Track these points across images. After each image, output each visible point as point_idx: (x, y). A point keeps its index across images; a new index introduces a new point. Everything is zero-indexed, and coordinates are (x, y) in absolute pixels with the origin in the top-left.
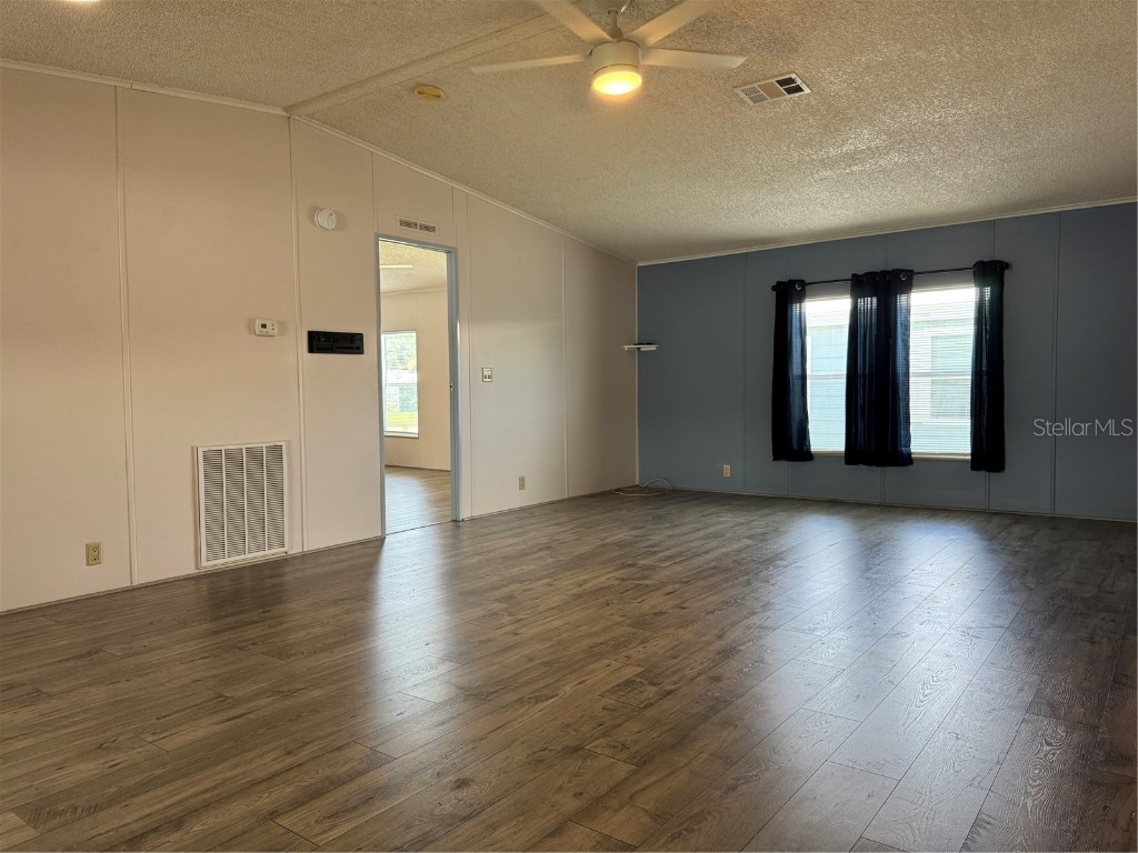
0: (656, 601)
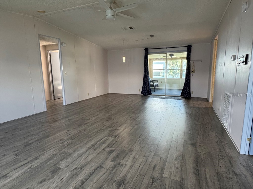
0: (108, 124)
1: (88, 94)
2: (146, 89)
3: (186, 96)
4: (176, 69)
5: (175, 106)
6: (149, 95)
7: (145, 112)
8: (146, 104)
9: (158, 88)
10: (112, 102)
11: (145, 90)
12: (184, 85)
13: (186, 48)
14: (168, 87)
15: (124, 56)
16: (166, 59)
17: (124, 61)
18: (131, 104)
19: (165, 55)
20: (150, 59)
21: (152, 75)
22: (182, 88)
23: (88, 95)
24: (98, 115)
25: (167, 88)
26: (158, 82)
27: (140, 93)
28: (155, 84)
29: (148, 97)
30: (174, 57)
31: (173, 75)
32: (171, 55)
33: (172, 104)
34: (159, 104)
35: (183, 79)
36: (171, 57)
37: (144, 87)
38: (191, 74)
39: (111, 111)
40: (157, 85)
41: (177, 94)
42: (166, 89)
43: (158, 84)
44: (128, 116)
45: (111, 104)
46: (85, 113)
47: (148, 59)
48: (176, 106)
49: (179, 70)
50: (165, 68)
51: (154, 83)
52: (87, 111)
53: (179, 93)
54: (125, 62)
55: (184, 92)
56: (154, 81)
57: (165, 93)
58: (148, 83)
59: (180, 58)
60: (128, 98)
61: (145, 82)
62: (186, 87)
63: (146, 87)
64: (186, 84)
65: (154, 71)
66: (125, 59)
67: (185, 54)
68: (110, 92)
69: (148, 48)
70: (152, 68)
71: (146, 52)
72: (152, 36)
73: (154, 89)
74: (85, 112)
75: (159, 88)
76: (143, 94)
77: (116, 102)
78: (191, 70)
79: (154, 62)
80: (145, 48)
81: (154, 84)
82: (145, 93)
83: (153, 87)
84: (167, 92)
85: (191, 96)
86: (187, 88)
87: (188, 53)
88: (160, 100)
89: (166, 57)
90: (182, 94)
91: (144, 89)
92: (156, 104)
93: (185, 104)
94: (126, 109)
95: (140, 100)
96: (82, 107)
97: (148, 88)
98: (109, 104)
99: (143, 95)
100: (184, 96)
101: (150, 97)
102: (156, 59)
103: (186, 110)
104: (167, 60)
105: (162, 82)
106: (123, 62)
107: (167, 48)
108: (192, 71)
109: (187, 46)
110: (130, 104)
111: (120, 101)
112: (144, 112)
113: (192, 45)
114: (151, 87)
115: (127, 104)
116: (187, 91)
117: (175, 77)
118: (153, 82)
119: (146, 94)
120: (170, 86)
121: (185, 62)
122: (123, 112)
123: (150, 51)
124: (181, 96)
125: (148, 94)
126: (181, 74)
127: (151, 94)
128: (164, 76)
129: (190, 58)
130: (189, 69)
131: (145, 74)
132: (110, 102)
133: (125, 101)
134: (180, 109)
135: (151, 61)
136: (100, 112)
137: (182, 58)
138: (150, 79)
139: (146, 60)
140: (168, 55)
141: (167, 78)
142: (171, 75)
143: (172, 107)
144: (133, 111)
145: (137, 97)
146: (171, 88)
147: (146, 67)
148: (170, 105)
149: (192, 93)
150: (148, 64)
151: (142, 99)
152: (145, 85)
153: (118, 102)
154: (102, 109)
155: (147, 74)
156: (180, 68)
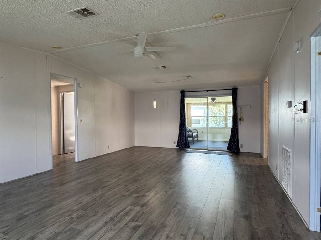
0: (132, 188)
1: (108, 146)
2: (183, 141)
3: (234, 150)
4: (219, 116)
5: (220, 164)
6: (187, 149)
7: (182, 171)
9: (198, 139)
10: (139, 158)
11: (182, 143)
12: (231, 136)
15: (155, 100)
17: (155, 106)
18: (163, 161)
19: (205, 99)
20: (187, 104)
21: (190, 123)
22: (228, 140)
23: (108, 148)
24: (120, 175)
25: (209, 139)
26: (197, 132)
27: (175, 146)
29: (186, 151)
30: (216, 101)
31: (216, 123)
32: (213, 99)
33: (216, 161)
34: (200, 161)
35: (229, 128)
36: (213, 102)
37: (181, 138)
38: (239, 122)
39: (137, 170)
40: (197, 136)
43: (198, 134)
44: (160, 177)
45: (138, 160)
46: (103, 173)
47: (185, 103)
48: (221, 163)
49: (224, 118)
50: (206, 115)
51: (192, 134)
52: (106, 171)
53: (225, 147)
54: (156, 107)
55: (231, 146)
56: (193, 131)
57: (207, 146)
58: (185, 133)
59: (224, 102)
60: (160, 152)
61: (181, 131)
62: (233, 138)
63: (183, 138)
64: (233, 135)
65: (192, 118)
67: (230, 99)
68: (136, 145)
69: (185, 91)
70: (190, 114)
71: (182, 95)
72: (189, 76)
73: (193, 140)
74: (103, 171)
76: (178, 148)
77: (144, 158)
78: (239, 117)
79: (192, 107)
80: (181, 91)
82: (181, 145)
83: (192, 139)
84: (210, 145)
85: (240, 150)
86: (234, 140)
87: (234, 97)
88: (201, 156)
89: (207, 102)
90: (229, 148)
91: (180, 141)
92: (195, 160)
93: (232, 160)
95: (176, 155)
96: (100, 164)
97: (185, 139)
99: (180, 148)
100: (232, 150)
101: (188, 151)
102: (195, 104)
103: (235, 169)
104: (208, 105)
105: (202, 132)
106: (154, 107)
107: (208, 91)
108: (240, 119)
109: (232, 88)
110: (161, 161)
111: (149, 157)
113: (239, 87)
114: (189, 139)
115: (158, 161)
116: (234, 143)
117: (219, 126)
118: (191, 132)
119: (182, 147)
120: (214, 138)
121: (230, 107)
122: (154, 172)
123: (186, 94)
125: (185, 148)
126: (226, 122)
127: (189, 147)
128: (205, 124)
129: (236, 102)
130: (236, 117)
131: (182, 122)
132: (137, 158)
133: (156, 157)
134: (227, 168)
135: (189, 106)
136: (123, 172)
137: (227, 102)
138: (188, 128)
139: (182, 105)
140: (209, 99)
141: (208, 127)
142: (213, 123)
143: (216, 165)
144: (166, 170)
145: (171, 151)
146: (215, 140)
147: (182, 113)
148: (214, 162)
149: (242, 147)
150: (185, 110)
151: (178, 154)
152: (182, 136)
153: (147, 157)
154: (126, 168)
155: (184, 122)
156: (224, 115)
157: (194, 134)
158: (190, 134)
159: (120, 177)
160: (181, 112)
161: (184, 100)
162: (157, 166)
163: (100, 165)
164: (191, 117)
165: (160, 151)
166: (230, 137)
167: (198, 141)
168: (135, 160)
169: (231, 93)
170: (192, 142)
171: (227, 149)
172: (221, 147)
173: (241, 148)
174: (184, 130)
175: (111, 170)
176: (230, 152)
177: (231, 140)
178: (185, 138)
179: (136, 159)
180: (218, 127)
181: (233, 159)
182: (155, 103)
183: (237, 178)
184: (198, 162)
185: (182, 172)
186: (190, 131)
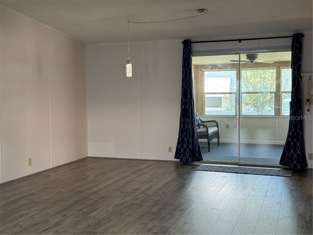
1: (30, 160)
2: (188, 146)
3: (295, 166)
4: (263, 93)
5: (266, 196)
6: (196, 163)
7: (187, 212)
8: (189, 189)
9: (218, 141)
10: (96, 184)
11: (185, 150)
12: (289, 135)
13: (289, 42)
14: (244, 140)
15: (128, 62)
16: (238, 67)
17: (129, 74)
18: (147, 189)
19: (236, 57)
20: (197, 66)
21: (203, 109)
22: (284, 142)
23: (30, 164)
24: (57, 225)
25: (242, 141)
26: (218, 127)
27: (171, 156)
28: (211, 130)
29: (195, 168)
30: (258, 60)
31: (256, 107)
32: (252, 57)
33: (257, 190)
34: (223, 189)
36: (252, 62)
37: (183, 139)
38: (306, 107)
39: (93, 211)
40: (217, 135)
41: (269, 160)
42: (239, 144)
43: (218, 130)
44: (143, 226)
45: (95, 189)
46: (20, 219)
47: (191, 67)
48: (268, 194)
49: (273, 95)
50: (235, 89)
51: (207, 130)
52: (27, 214)
53: (276, 157)
54: (131, 76)
55: (288, 155)
56: (207, 124)
57: (237, 156)
58: (193, 130)
59: (275, 63)
60: (140, 170)
61: (184, 126)
62: (292, 140)
63: (188, 140)
64: (293, 133)
66: (131, 69)
67: (287, 56)
68: (90, 155)
69: (193, 40)
70: (203, 89)
71: (186, 50)
72: (202, 10)
73: (209, 143)
74: (21, 216)
75: (221, 140)
76: (179, 160)
77: (108, 183)
78: (306, 96)
79: (206, 73)
80: (185, 41)
81: (207, 132)
82: (184, 156)
83: (206, 140)
84: (243, 154)
85: (306, 165)
86: (295, 144)
87: (295, 52)
88: (226, 177)
89: (238, 62)
90: (284, 161)
91: (182, 146)
92: (215, 188)
93: (292, 188)
94: (137, 204)
95: (173, 176)
96: (12, 199)
97: (193, 142)
98: (89, 191)
99: (181, 161)
100: (290, 166)
101: (199, 168)
102: (214, 67)
103: (297, 209)
104: (241, 69)
105: (227, 126)
106: (128, 76)
107: (240, 41)
108: (308, 100)
109: (291, 34)
110: (144, 191)
111: (117, 181)
112: (185, 214)
113: (306, 33)
114: (200, 140)
115: (137, 189)
116: (295, 151)
117: (262, 111)
118: (205, 126)
119: (187, 159)
120: (251, 136)
121: (287, 74)
122: (129, 215)
123: (195, 47)
124: (280, 164)
125: (192, 160)
126: (277, 107)
127: (200, 159)
128: (234, 108)
129: (300, 64)
130: (300, 96)
131: (185, 107)
132: (92, 184)
133: (133, 181)
134: (281, 204)
135: (200, 72)
136: (64, 216)
137: (280, 62)
138: (198, 118)
139: (186, 71)
140: (244, 57)
141: (240, 114)
142: (250, 106)
143: (259, 198)
144: (155, 210)
145: (164, 166)
146: (253, 141)
147: (186, 89)
148: (254, 192)
149: (311, 159)
150: (192, 80)
151: (177, 175)
152: (186, 136)
153: (114, 182)
154: (70, 207)
155: (189, 107)
156: (274, 90)
157: (212, 130)
158: (202, 129)
159: (58, 228)
160: (183, 86)
161: (191, 60)
162: (136, 202)
163: (13, 202)
164: (203, 94)
165: (140, 168)
166: (287, 139)
167: (218, 144)
168: (89, 189)
169: (291, 44)
170: (207, 146)
171: (281, 163)
172: (268, 157)
173: (309, 161)
174: (190, 124)
175: (37, 212)
176: (286, 169)
177: (288, 142)
178: (192, 140)
179: (91, 187)
180: (260, 114)
181: (293, 185)
182: (129, 67)
183: (303, 228)
184: (221, 192)
185: (189, 214)
186: (203, 124)
